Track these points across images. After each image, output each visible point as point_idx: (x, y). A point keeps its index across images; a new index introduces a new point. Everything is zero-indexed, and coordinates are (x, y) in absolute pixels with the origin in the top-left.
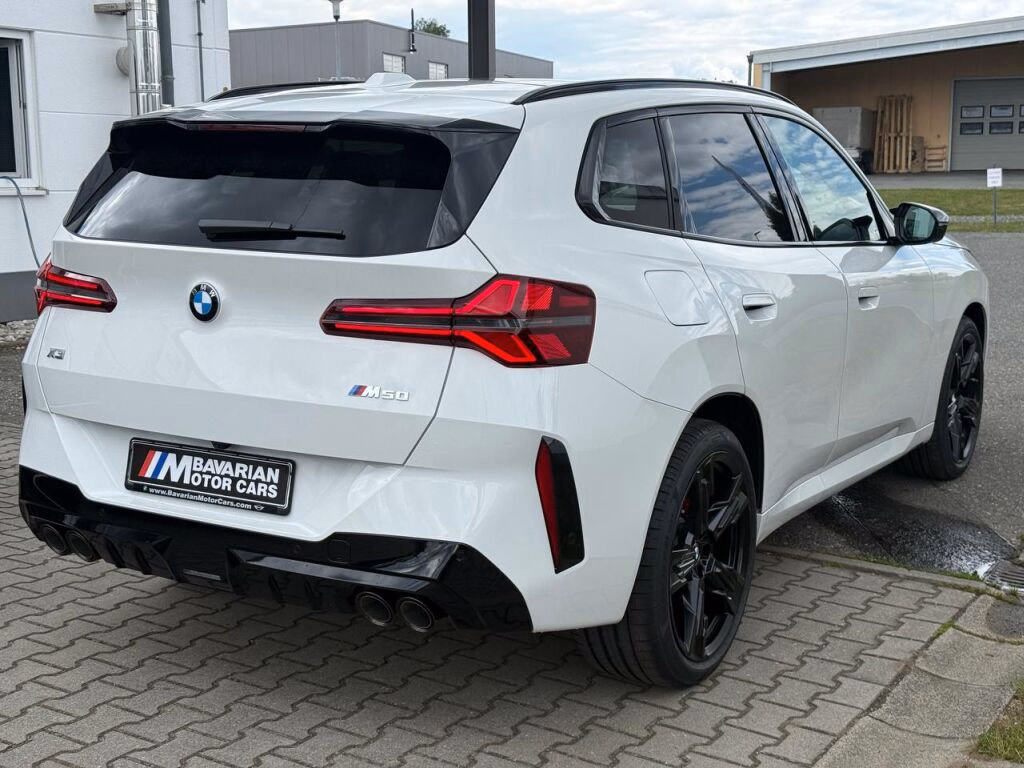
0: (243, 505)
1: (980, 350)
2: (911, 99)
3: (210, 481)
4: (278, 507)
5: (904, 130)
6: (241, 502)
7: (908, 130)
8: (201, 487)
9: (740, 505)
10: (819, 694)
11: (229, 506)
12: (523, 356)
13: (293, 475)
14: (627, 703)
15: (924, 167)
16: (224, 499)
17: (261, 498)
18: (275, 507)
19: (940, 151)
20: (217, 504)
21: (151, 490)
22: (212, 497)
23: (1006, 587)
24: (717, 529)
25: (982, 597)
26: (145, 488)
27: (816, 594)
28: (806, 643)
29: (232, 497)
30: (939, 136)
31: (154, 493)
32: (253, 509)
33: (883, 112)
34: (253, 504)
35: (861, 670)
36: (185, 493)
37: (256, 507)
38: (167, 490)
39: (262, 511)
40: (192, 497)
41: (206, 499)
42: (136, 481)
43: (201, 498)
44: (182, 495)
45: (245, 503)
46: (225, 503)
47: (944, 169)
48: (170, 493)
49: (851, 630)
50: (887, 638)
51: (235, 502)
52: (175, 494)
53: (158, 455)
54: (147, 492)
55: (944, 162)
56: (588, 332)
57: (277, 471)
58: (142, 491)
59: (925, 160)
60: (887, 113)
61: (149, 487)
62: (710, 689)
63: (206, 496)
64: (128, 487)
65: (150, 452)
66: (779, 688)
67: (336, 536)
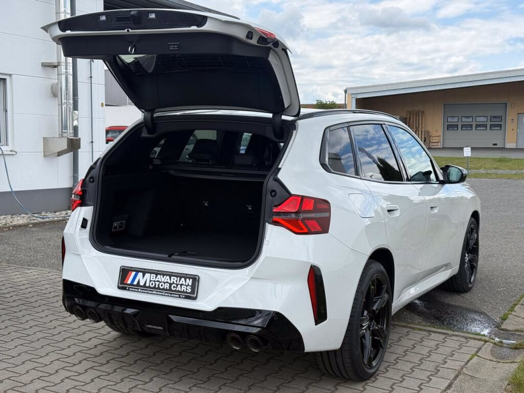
0: (174, 295)
1: (477, 233)
2: (423, 112)
3: (159, 285)
4: (192, 296)
5: (420, 127)
6: (174, 294)
7: (422, 128)
8: (154, 288)
9: (386, 299)
10: (423, 383)
11: (168, 296)
12: (303, 230)
13: (198, 281)
14: (339, 387)
15: (430, 146)
16: (166, 293)
17: (183, 292)
18: (190, 296)
19: (438, 138)
20: (162, 295)
21: (130, 289)
22: (160, 292)
23: (497, 339)
24: (377, 309)
25: (487, 343)
26: (127, 288)
27: (414, 342)
28: (413, 362)
29: (170, 292)
30: (437, 131)
31: (132, 291)
32: (180, 297)
33: (410, 118)
34: (180, 295)
35: (439, 373)
36: (147, 290)
37: (181, 296)
38: (138, 289)
39: (184, 298)
40: (150, 292)
41: (157, 293)
42: (122, 285)
43: (155, 292)
44: (146, 291)
45: (176, 294)
46: (166, 294)
47: (439, 147)
48: (139, 290)
49: (432, 357)
50: (448, 361)
51: (171, 294)
52: (142, 291)
53: (134, 273)
54: (129, 290)
55: (439, 144)
56: (328, 220)
57: (191, 280)
58: (126, 290)
59: (430, 142)
60: (412, 119)
61: (129, 288)
62: (374, 382)
63: (157, 291)
64: (119, 288)
65: (130, 272)
66: (404, 381)
67: (220, 308)
